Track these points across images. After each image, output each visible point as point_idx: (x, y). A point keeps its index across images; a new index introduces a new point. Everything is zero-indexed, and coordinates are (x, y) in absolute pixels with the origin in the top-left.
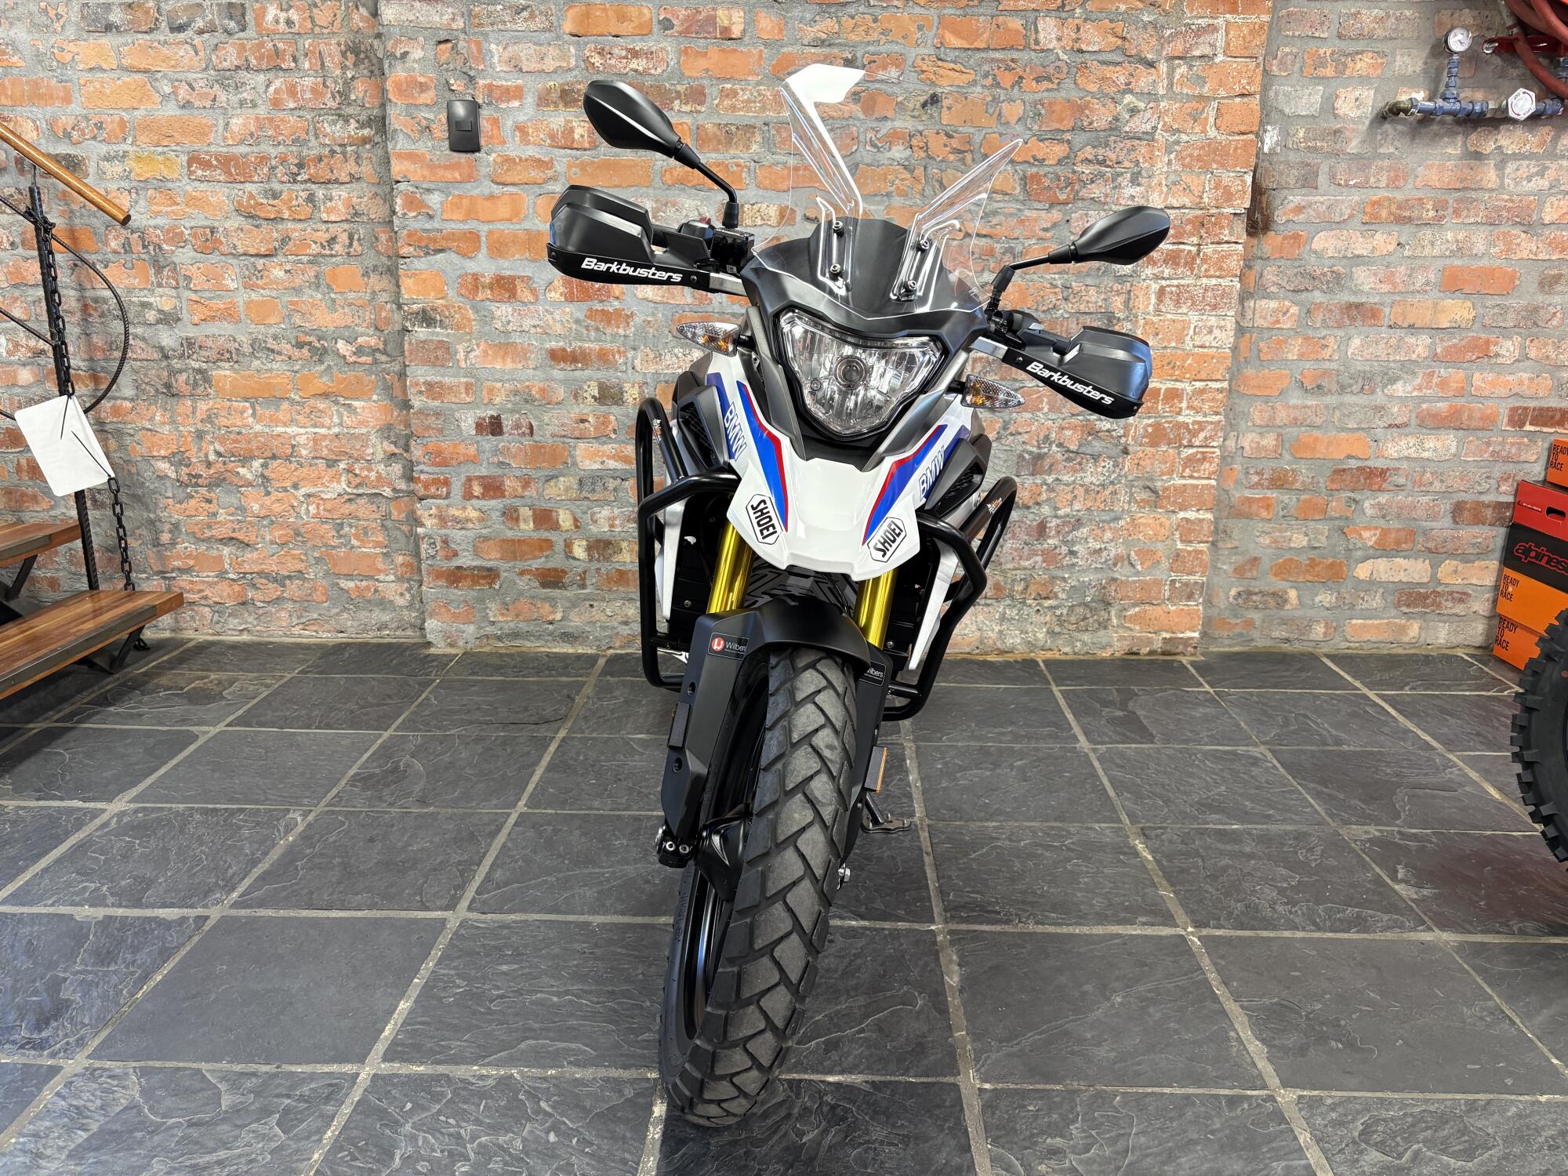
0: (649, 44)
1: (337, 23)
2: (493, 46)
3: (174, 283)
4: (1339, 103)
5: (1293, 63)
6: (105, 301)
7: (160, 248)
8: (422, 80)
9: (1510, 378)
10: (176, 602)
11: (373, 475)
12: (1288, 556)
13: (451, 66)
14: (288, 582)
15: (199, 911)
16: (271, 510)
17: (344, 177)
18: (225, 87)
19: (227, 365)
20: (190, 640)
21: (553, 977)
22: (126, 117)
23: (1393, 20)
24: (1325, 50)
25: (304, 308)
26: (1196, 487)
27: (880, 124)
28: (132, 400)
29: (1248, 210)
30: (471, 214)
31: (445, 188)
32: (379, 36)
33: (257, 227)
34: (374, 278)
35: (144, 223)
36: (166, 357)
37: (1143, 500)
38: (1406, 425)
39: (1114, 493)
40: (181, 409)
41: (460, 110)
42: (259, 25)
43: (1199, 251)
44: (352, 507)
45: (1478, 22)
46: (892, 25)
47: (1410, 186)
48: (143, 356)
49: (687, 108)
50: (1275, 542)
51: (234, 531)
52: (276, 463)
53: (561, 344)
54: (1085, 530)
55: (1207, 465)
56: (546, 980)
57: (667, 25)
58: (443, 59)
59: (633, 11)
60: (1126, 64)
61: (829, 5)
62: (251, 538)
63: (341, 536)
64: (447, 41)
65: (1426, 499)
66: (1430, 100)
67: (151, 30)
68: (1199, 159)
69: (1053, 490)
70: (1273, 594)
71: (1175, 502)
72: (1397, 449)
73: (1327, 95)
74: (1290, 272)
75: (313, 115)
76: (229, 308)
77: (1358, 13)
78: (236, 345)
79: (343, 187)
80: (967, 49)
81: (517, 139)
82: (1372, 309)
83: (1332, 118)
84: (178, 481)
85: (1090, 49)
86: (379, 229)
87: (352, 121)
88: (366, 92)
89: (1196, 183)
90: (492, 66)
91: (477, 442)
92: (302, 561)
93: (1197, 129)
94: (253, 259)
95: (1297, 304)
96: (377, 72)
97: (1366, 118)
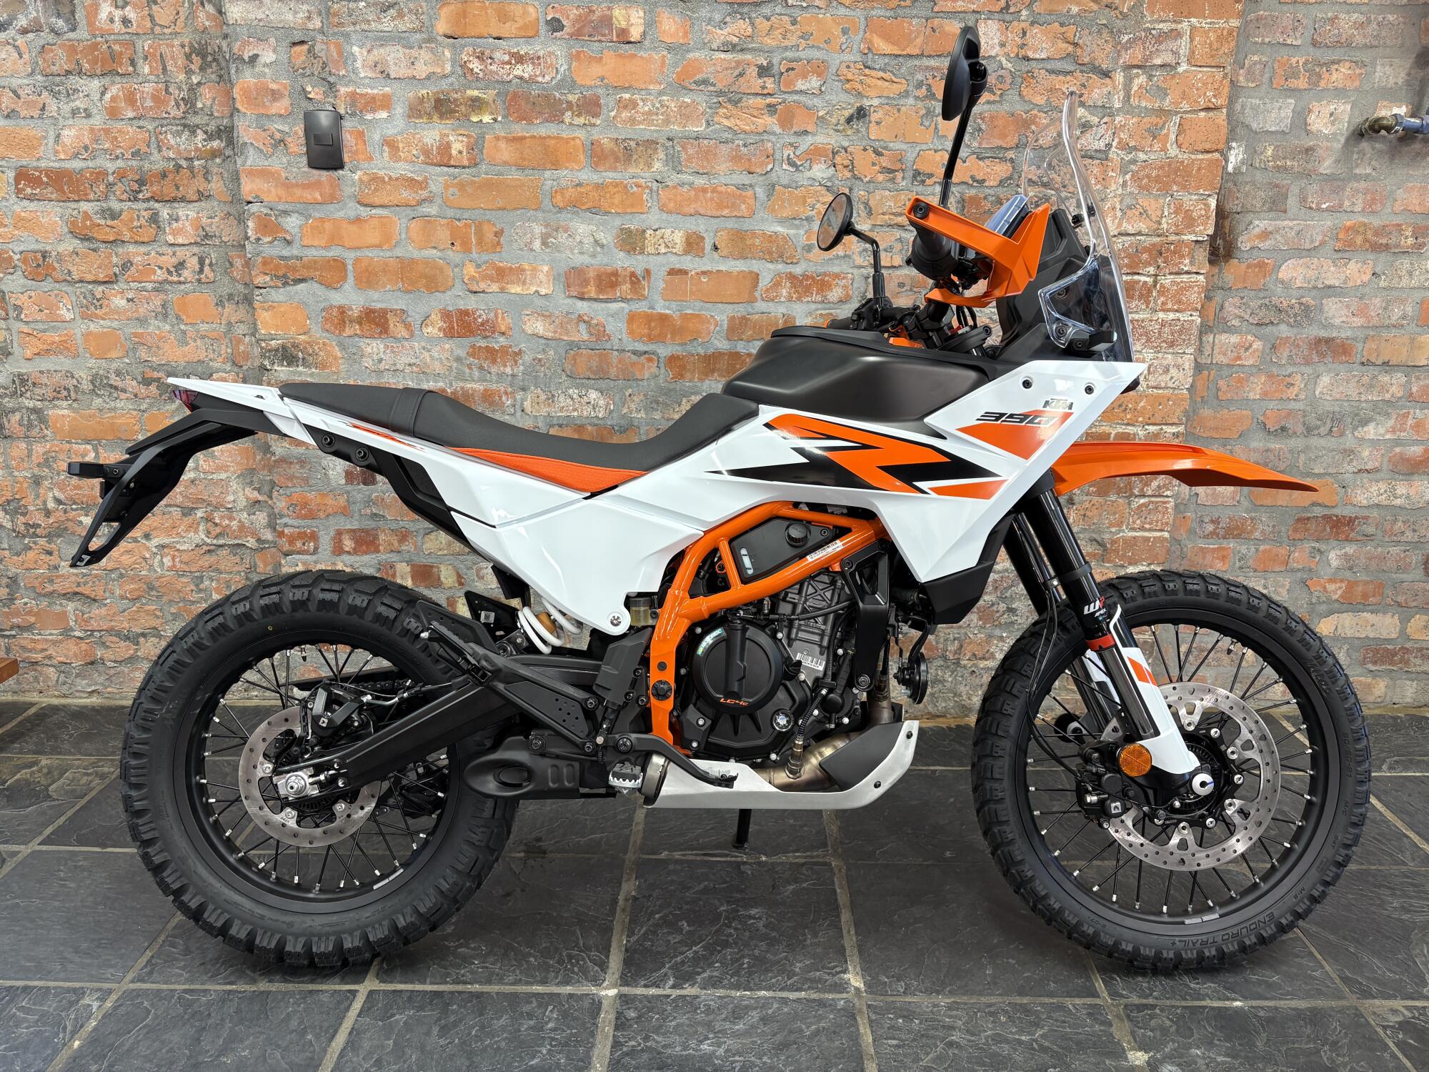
0: (536, 48)
1: (180, 23)
2: (355, 49)
3: (3, 314)
4: (1312, 118)
5: (1262, 73)
8: (274, 86)
11: (234, 524)
13: (308, 72)
14: (142, 640)
16: (120, 563)
17: (191, 194)
18: (55, 95)
19: (65, 404)
20: (32, 704)
23: (1375, 26)
24: (1298, 60)
25: (150, 341)
26: (1148, 539)
27: (800, 139)
29: (1213, 238)
30: (334, 240)
31: (304, 209)
32: (226, 37)
33: (94, 250)
34: (229, 308)
38: (1377, 470)
40: (15, 453)
41: (324, 119)
42: (91, 24)
43: (1155, 282)
44: (213, 558)
46: (813, 28)
47: (1389, 210)
49: (581, 120)
51: (79, 585)
53: (441, 384)
55: (1160, 516)
57: (555, 25)
58: (298, 62)
59: (516, 10)
60: (1078, 74)
62: (98, 592)
63: (200, 591)
65: (1394, 550)
66: (1412, 116)
68: (1158, 179)
72: (1368, 494)
73: (1299, 109)
74: (1254, 304)
75: (154, 125)
76: (65, 341)
77: (1336, 17)
78: (75, 382)
79: (190, 206)
80: (897, 56)
81: (386, 154)
82: (1343, 345)
83: (1304, 134)
84: (14, 531)
85: (1037, 56)
86: (232, 253)
87: (199, 131)
88: (214, 99)
89: (1154, 207)
90: (355, 71)
91: (348, 492)
92: (158, 617)
93: (1157, 147)
94: (90, 287)
95: (1260, 340)
96: (225, 76)
97: (1342, 134)
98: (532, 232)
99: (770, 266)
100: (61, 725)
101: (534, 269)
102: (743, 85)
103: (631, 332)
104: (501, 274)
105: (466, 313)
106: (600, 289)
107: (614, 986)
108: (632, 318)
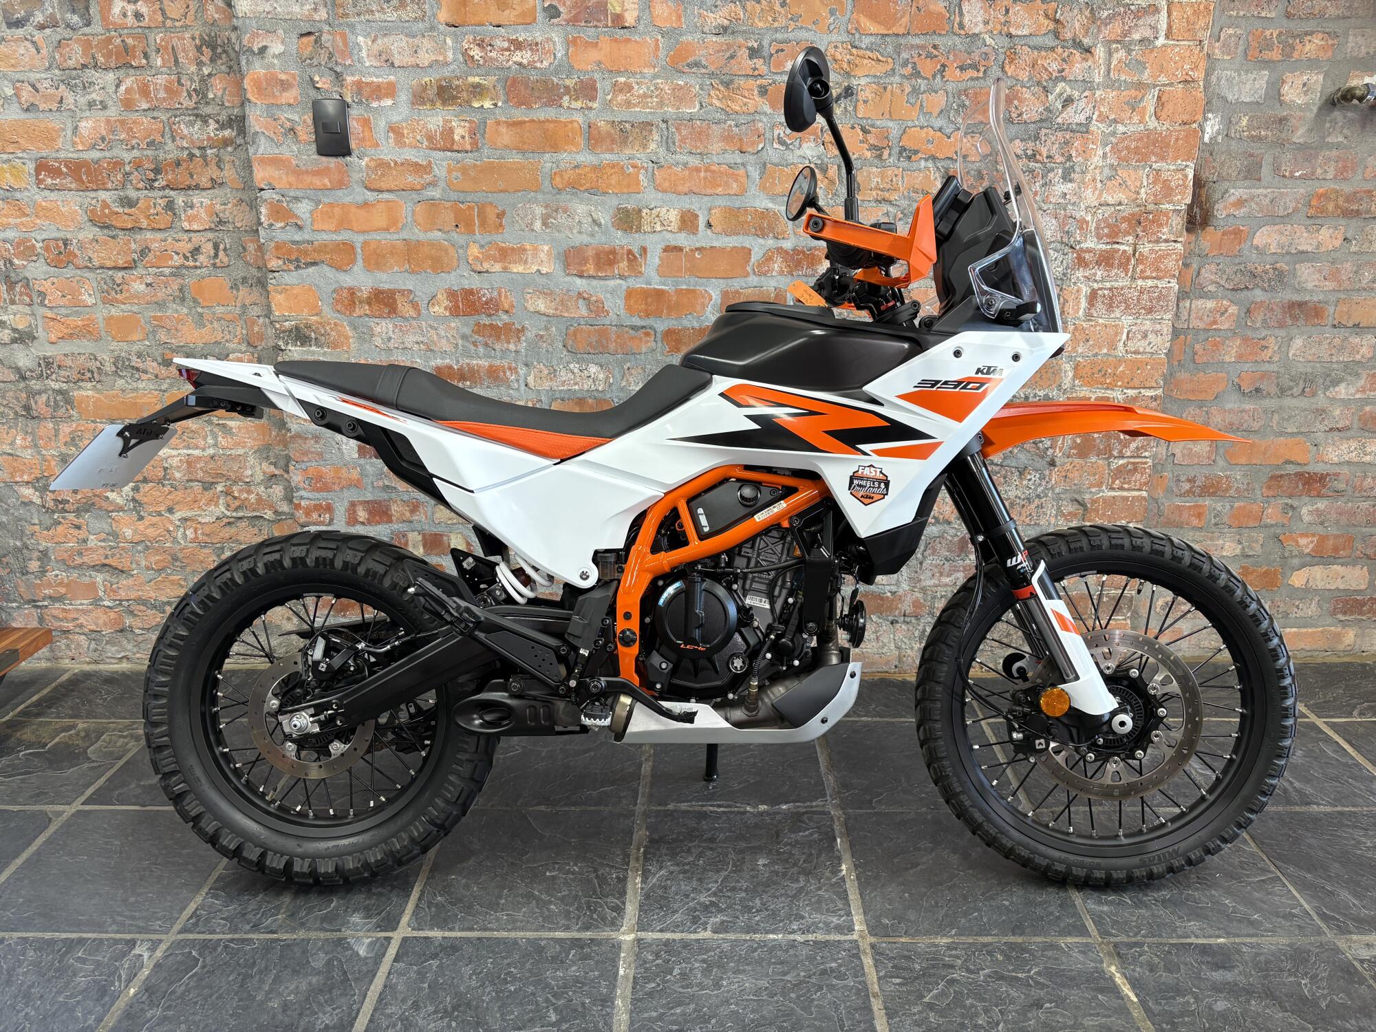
0: (536, 34)
1: (190, 16)
2: (360, 39)
3: (27, 300)
4: (1286, 88)
5: (1237, 45)
7: (11, 263)
8: (283, 77)
10: (45, 637)
11: (253, 497)
13: (315, 62)
14: (167, 608)
16: (145, 536)
17: (204, 181)
18: (72, 88)
19: (89, 385)
20: (66, 671)
24: (1272, 32)
25: (168, 323)
26: (1126, 499)
29: (1190, 207)
30: (344, 224)
31: (314, 195)
32: (235, 29)
33: (113, 237)
34: (243, 291)
36: (24, 378)
37: (1070, 513)
38: (1347, 428)
40: (42, 432)
41: (330, 108)
42: (105, 19)
43: (1135, 251)
44: (233, 530)
46: (801, 11)
47: (1359, 178)
49: (578, 104)
51: (106, 557)
52: (145, 488)
53: (448, 361)
55: (1139, 476)
57: (553, 12)
58: (307, 53)
60: (1060, 50)
62: (124, 563)
64: (309, 34)
65: (1364, 505)
68: (1137, 151)
71: (1104, 514)
72: (1338, 453)
73: (1273, 80)
74: (1229, 270)
75: (168, 115)
76: (88, 325)
78: (98, 364)
79: (204, 193)
80: (883, 35)
81: (391, 141)
82: (1316, 308)
83: (1277, 105)
84: (44, 507)
85: (1020, 33)
86: (246, 238)
87: (211, 121)
88: (225, 89)
89: (1133, 177)
90: (360, 61)
91: (360, 465)
92: (182, 586)
94: (110, 273)
95: (1236, 304)
96: (235, 67)
97: (1314, 104)
98: (533, 213)
99: (761, 241)
100: (94, 691)
101: (536, 249)
102: (734, 67)
103: (629, 308)
104: (504, 254)
105: (471, 292)
106: (599, 266)
107: (631, 931)
108: (630, 294)
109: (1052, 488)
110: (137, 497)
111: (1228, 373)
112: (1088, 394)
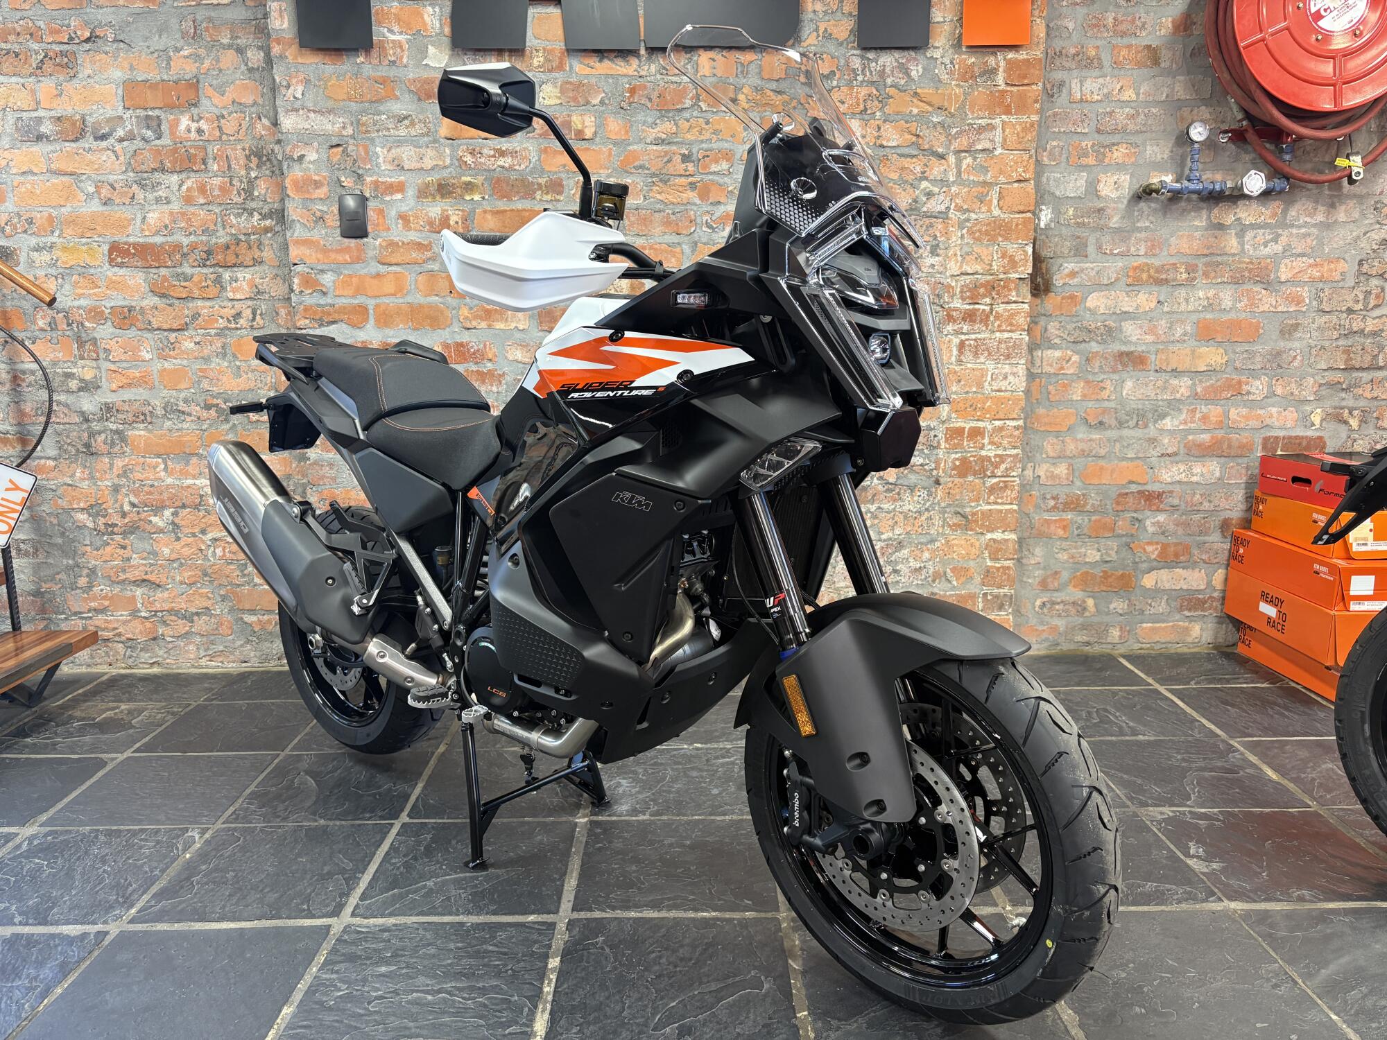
0: (515, 145)
1: (242, 132)
2: (378, 149)
3: (95, 356)
4: (1101, 186)
5: (1061, 154)
6: (33, 373)
7: (82, 325)
8: (316, 178)
9: (1259, 412)
10: (92, 639)
12: (1084, 570)
13: (342, 166)
14: (196, 618)
15: (99, 927)
16: (180, 554)
17: (247, 260)
18: (143, 187)
19: (142, 426)
20: (104, 674)
21: (427, 976)
22: (54, 213)
23: (1142, 117)
24: (1087, 143)
25: (212, 375)
26: (1001, 511)
27: (715, 208)
28: (55, 459)
29: (1031, 275)
30: (359, 291)
31: (337, 268)
32: (279, 142)
33: (170, 305)
35: (69, 304)
36: (87, 420)
37: (955, 524)
38: (1175, 454)
39: (930, 518)
40: (99, 466)
41: (351, 203)
42: (172, 133)
43: (992, 310)
45: (1214, 117)
46: (722, 126)
47: (1166, 253)
48: (66, 420)
49: (549, 197)
50: (1073, 557)
51: (146, 573)
52: (185, 512)
54: (905, 552)
55: (1009, 492)
56: (422, 979)
58: (335, 160)
60: (921, 157)
61: (668, 111)
62: (163, 579)
63: (245, 575)
64: (338, 145)
65: (1197, 517)
66: (1177, 182)
67: (76, 140)
68: (987, 233)
69: (876, 517)
70: (1073, 603)
71: (982, 525)
72: (1170, 474)
73: (1090, 180)
74: (1070, 327)
75: (220, 209)
76: (145, 377)
77: (1113, 111)
78: (150, 408)
79: (247, 270)
81: (400, 226)
82: (1140, 357)
83: (1096, 199)
84: (95, 530)
85: (890, 144)
86: (280, 304)
87: (255, 213)
88: (268, 189)
89: (986, 253)
90: (378, 165)
92: (209, 599)
93: (984, 209)
94: (166, 333)
95: (1077, 353)
96: (277, 172)
97: (1124, 198)
100: (131, 685)
102: (670, 169)
104: (490, 314)
105: (462, 345)
109: (939, 504)
110: (176, 521)
111: (1076, 409)
112: (962, 425)
